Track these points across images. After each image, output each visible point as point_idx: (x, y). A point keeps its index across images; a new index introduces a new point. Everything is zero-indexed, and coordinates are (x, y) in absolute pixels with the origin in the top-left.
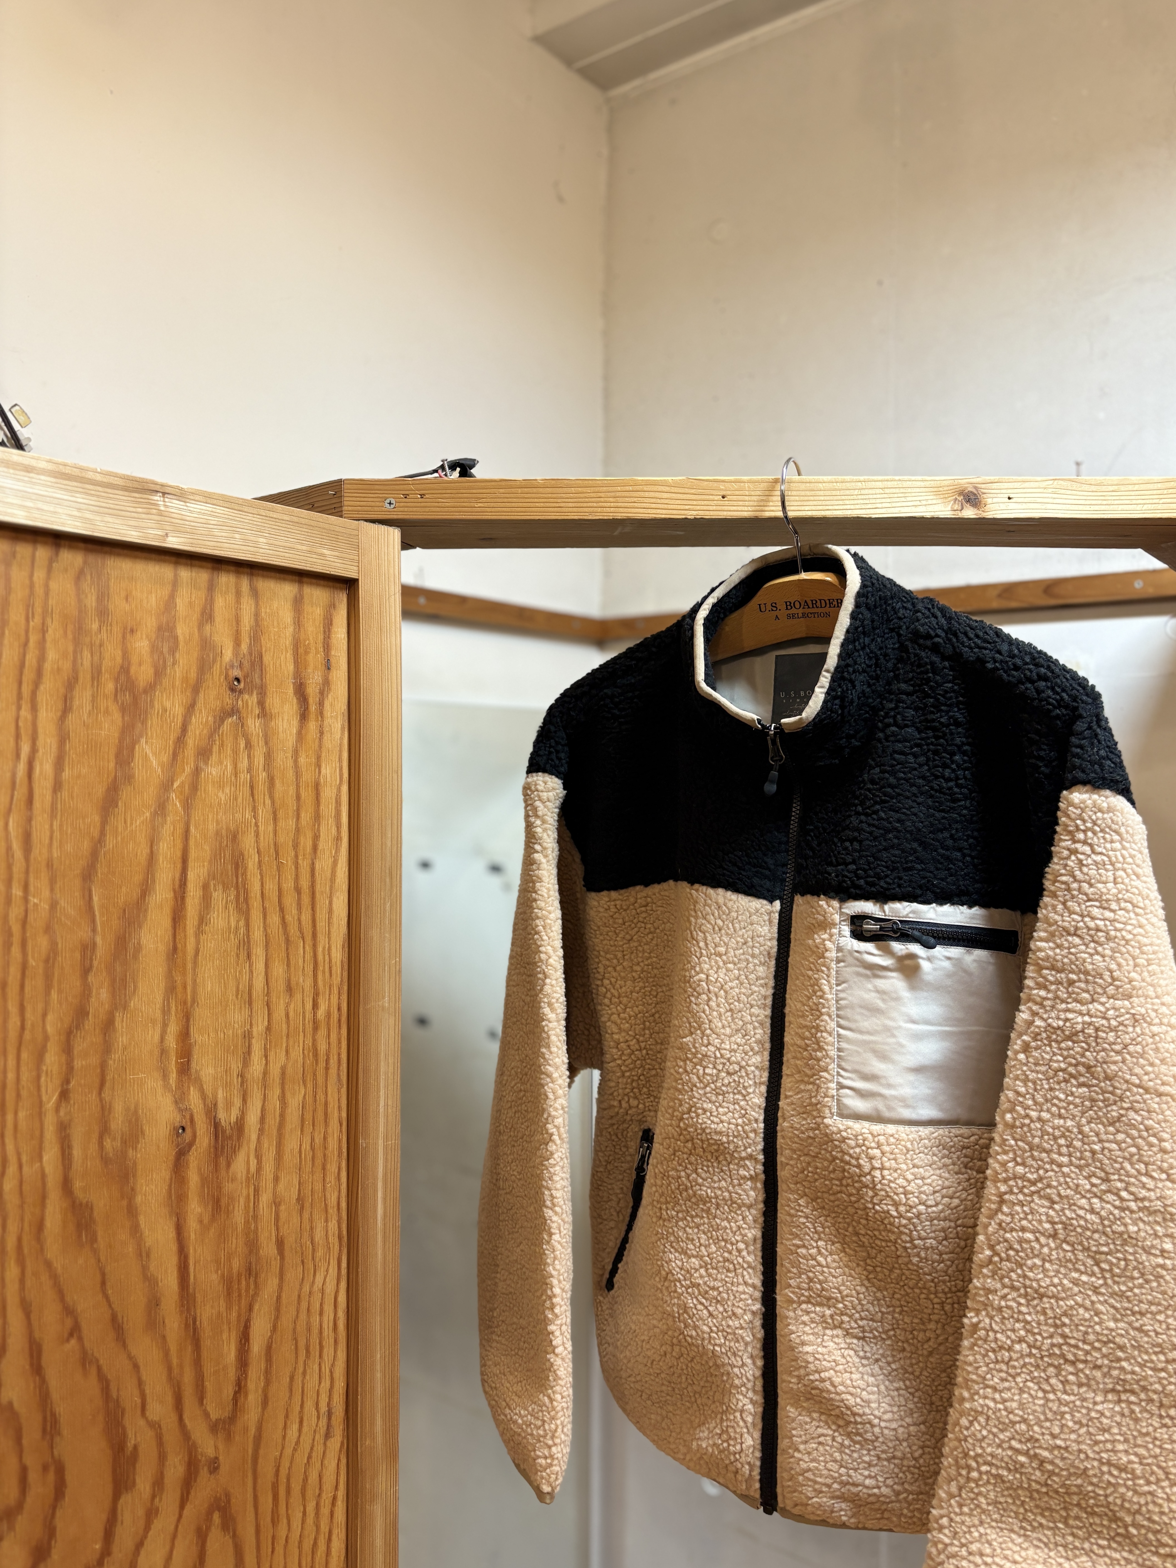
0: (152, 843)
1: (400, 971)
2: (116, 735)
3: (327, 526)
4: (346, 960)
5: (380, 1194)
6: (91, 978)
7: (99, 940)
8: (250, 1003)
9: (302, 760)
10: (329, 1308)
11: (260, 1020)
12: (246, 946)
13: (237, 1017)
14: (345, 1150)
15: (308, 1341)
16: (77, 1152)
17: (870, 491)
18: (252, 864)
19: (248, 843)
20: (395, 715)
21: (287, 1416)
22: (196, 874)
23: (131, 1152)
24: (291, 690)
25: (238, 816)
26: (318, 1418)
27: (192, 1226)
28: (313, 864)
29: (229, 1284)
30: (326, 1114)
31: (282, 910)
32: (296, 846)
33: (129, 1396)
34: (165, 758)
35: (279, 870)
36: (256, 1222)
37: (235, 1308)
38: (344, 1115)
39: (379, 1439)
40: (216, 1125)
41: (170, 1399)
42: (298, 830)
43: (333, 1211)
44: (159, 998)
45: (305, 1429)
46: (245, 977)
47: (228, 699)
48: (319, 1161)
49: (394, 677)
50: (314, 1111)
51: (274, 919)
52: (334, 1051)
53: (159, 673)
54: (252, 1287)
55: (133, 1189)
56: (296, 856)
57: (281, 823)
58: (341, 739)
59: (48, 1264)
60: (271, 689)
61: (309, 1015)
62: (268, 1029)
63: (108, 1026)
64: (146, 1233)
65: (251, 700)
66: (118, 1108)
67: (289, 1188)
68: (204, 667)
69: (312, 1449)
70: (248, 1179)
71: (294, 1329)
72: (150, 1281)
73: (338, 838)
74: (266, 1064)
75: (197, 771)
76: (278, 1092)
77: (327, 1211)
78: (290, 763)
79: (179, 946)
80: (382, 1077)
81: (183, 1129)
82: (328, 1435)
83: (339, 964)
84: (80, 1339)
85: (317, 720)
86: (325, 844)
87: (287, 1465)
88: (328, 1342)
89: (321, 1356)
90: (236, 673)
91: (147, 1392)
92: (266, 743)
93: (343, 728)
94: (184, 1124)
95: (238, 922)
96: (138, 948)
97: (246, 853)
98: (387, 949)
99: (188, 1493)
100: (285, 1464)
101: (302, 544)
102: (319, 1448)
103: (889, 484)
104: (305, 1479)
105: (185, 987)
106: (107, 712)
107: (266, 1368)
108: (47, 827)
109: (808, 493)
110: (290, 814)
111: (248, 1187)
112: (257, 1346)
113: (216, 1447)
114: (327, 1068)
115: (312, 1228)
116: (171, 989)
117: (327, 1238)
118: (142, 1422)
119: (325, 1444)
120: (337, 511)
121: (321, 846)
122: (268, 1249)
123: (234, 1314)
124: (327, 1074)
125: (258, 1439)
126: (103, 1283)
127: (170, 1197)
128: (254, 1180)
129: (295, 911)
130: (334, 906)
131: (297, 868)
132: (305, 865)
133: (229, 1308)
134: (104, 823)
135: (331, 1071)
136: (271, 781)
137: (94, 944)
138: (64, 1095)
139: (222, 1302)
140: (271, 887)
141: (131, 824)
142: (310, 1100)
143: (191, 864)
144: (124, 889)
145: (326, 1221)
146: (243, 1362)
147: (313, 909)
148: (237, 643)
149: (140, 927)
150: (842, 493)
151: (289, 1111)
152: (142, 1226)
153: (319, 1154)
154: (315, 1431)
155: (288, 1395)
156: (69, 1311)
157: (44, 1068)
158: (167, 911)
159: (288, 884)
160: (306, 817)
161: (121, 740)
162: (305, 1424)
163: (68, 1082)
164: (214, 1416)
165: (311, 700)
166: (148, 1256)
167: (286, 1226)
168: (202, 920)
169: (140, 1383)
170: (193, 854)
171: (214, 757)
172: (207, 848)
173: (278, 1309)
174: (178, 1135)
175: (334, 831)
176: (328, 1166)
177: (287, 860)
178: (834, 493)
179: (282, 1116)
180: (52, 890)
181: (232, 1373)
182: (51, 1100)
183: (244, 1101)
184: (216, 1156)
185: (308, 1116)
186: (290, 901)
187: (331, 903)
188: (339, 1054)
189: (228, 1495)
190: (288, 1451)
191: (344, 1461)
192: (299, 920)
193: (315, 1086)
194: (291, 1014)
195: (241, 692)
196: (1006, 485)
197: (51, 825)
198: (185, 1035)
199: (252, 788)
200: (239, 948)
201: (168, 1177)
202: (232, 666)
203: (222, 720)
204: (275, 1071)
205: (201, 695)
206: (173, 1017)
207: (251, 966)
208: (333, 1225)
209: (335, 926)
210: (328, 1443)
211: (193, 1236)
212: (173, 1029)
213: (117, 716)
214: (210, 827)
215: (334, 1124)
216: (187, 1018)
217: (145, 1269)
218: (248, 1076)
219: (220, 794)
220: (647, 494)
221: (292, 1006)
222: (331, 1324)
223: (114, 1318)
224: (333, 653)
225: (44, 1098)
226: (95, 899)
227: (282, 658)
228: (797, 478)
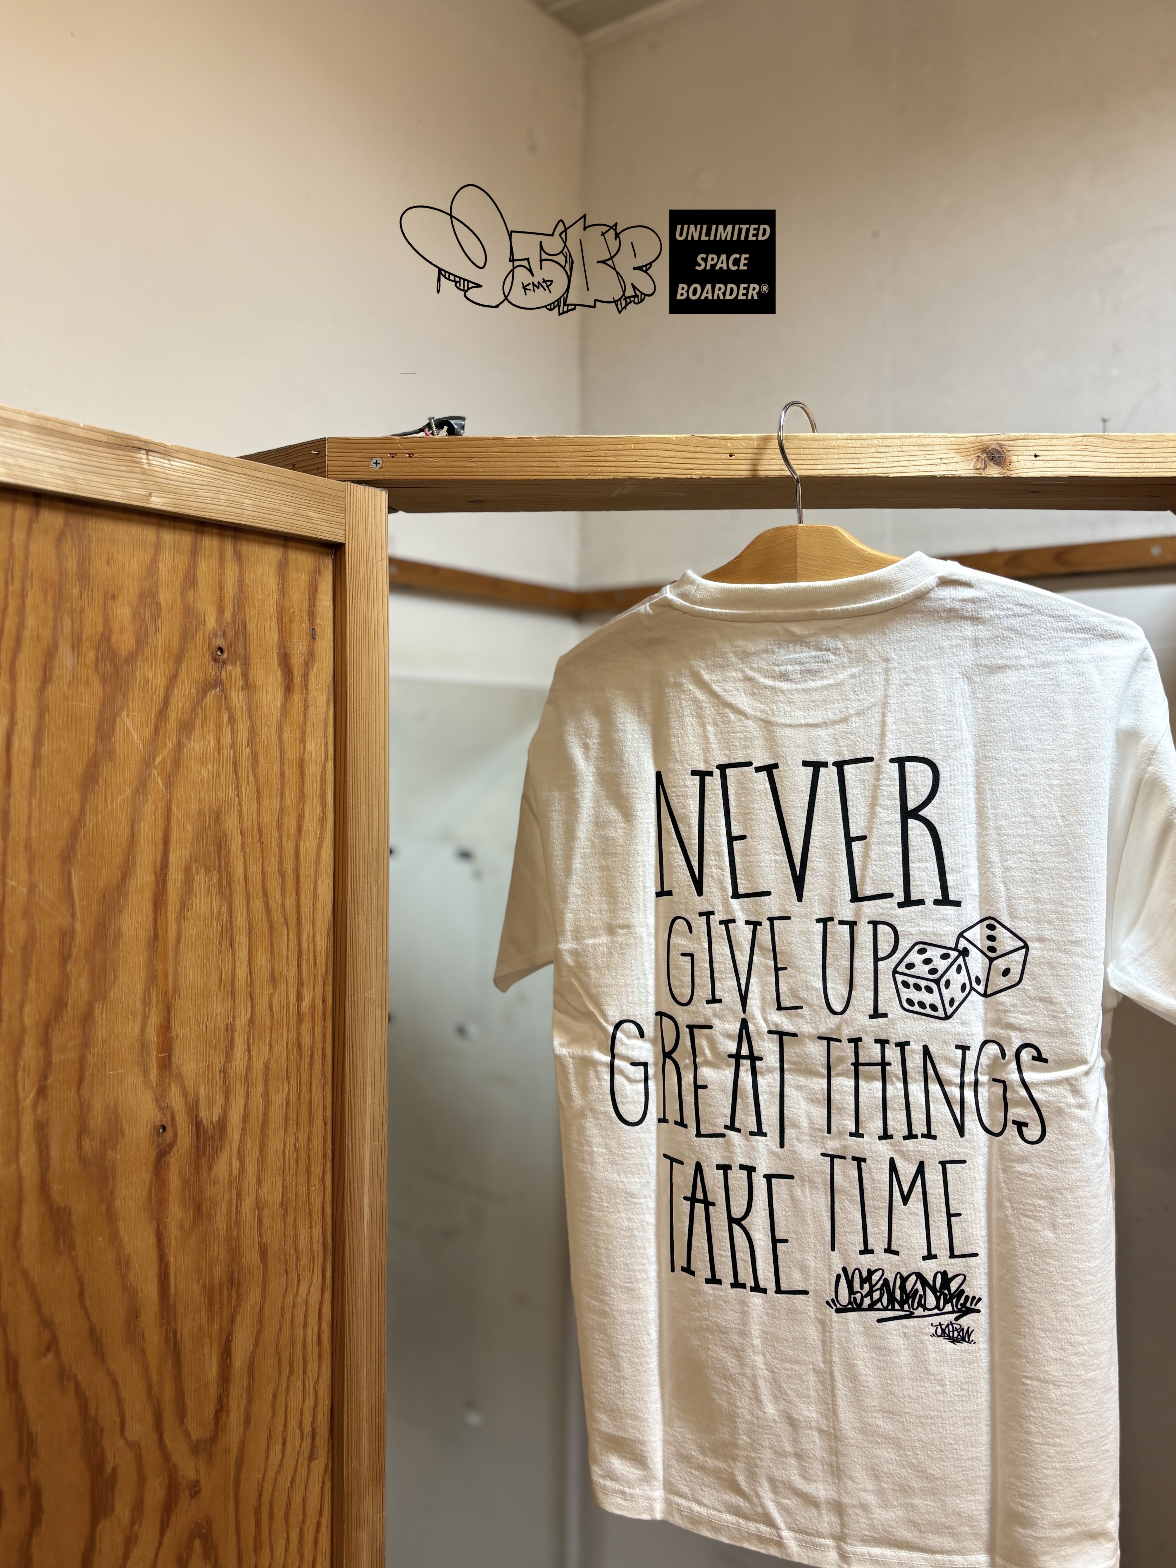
0: (133, 822)
1: (387, 960)
2: (97, 707)
3: (312, 487)
4: (331, 949)
5: (366, 1199)
6: (70, 967)
7: (78, 926)
8: (233, 994)
9: (286, 735)
10: (313, 1321)
11: (243, 1012)
12: (228, 933)
13: (219, 1008)
14: (329, 1151)
15: (291, 1355)
16: (55, 1153)
17: (888, 449)
18: (235, 844)
19: (231, 823)
20: (382, 688)
21: (270, 1437)
22: (177, 857)
23: (110, 1154)
24: (275, 662)
25: (221, 794)
26: (302, 1438)
27: (173, 1232)
28: (297, 846)
29: (210, 1295)
30: (310, 1113)
31: (265, 894)
32: (280, 826)
33: (108, 1415)
34: (147, 732)
35: (262, 852)
36: (238, 1229)
37: (217, 1321)
38: (329, 1114)
39: (366, 1462)
40: (198, 1124)
41: (149, 1418)
42: (282, 809)
43: (317, 1217)
44: (139, 989)
45: (289, 1450)
46: (228, 967)
47: (211, 670)
48: (303, 1163)
49: (382, 648)
50: (298, 1110)
51: (258, 904)
52: (319, 1045)
53: (141, 641)
54: (234, 1297)
55: (112, 1193)
56: (280, 837)
57: (265, 802)
58: (327, 712)
59: (25, 1273)
60: (255, 660)
61: (293, 1007)
62: (251, 1021)
63: (87, 1018)
64: (126, 1239)
65: (234, 671)
66: (97, 1105)
67: (272, 1191)
68: (186, 635)
69: (295, 1471)
70: (230, 1183)
71: (278, 1343)
72: (130, 1292)
73: (323, 819)
74: (249, 1059)
75: (179, 746)
76: (260, 1089)
77: (311, 1216)
78: (274, 738)
79: (160, 932)
80: (369, 1073)
81: (164, 1128)
82: (312, 1457)
83: (324, 953)
84: (58, 1354)
85: (302, 693)
86: (310, 825)
87: (270, 1489)
88: (312, 1358)
89: (304, 1372)
90: (220, 642)
91: (127, 1410)
92: (250, 717)
93: (328, 702)
94: (165, 1123)
95: (220, 907)
96: (119, 935)
97: (229, 834)
98: (374, 938)
99: (169, 1519)
100: (268, 1488)
101: (288, 506)
102: (303, 1471)
103: (907, 441)
104: (289, 1504)
105: (166, 977)
106: (87, 682)
107: (249, 1385)
108: (26, 805)
109: (821, 451)
110: (274, 793)
111: (230, 1189)
112: (239, 1362)
113: (197, 1471)
114: (311, 1064)
115: (295, 1235)
116: (152, 979)
117: (311, 1246)
118: (121, 1443)
119: (309, 1466)
120: (320, 470)
121: (306, 826)
122: (251, 1257)
123: (216, 1327)
124: (311, 1069)
125: (240, 1460)
126: (81, 1293)
127: (150, 1200)
128: (237, 1183)
129: (278, 897)
130: (319, 891)
131: (281, 850)
132: (289, 846)
133: (210, 1320)
134: (84, 800)
135: (315, 1067)
136: (255, 757)
137: (74, 931)
138: (42, 1092)
139: (203, 1315)
140: (255, 870)
141: (112, 802)
142: (293, 1097)
143: (172, 846)
144: (104, 872)
145: (311, 1227)
146: (225, 1379)
147: (298, 894)
148: (221, 610)
149: (120, 912)
150: (857, 450)
151: (272, 1109)
152: (122, 1233)
153: (303, 1156)
154: (298, 1453)
155: (270, 1414)
156: (46, 1323)
157: (22, 1063)
158: (148, 895)
159: (272, 868)
160: (291, 796)
161: (102, 713)
162: (288, 1445)
163: (45, 1077)
164: (195, 1435)
165: (296, 672)
166: (127, 1264)
167: (269, 1233)
168: (184, 905)
169: (119, 1401)
170: (175, 835)
171: (197, 732)
172: (189, 828)
173: (260, 1322)
174: (158, 1135)
175: (319, 810)
176: (313, 1169)
177: (272, 840)
178: (849, 451)
179: (266, 1115)
180: (30, 872)
181: (213, 1391)
182: (28, 1096)
183: (227, 1098)
184: (198, 1157)
185: (292, 1115)
186: (274, 885)
187: (315, 888)
188: (324, 1049)
189: (209, 1521)
190: (271, 1474)
191: (328, 1484)
192: (283, 905)
193: (299, 1083)
194: (275, 1006)
195: (224, 663)
196: (1033, 442)
197: (30, 804)
198: (166, 1028)
199: (235, 764)
200: (221, 935)
201: (148, 1180)
202: (216, 635)
203: (205, 693)
204: (258, 1067)
205: (184, 665)
206: (154, 1009)
207: (234, 954)
208: (317, 1232)
209: (320, 912)
210: (312, 1466)
211: (173, 1243)
212: (154, 1021)
213: (98, 687)
214: (193, 806)
215: (318, 1123)
216: (168, 1010)
217: (124, 1277)
218: (231, 1072)
219: (203, 771)
220: (649, 453)
221: (276, 998)
222: (315, 1338)
223: (92, 1331)
224: (318, 621)
225: (21, 1095)
226: (75, 882)
227: (267, 626)
228: (810, 434)
